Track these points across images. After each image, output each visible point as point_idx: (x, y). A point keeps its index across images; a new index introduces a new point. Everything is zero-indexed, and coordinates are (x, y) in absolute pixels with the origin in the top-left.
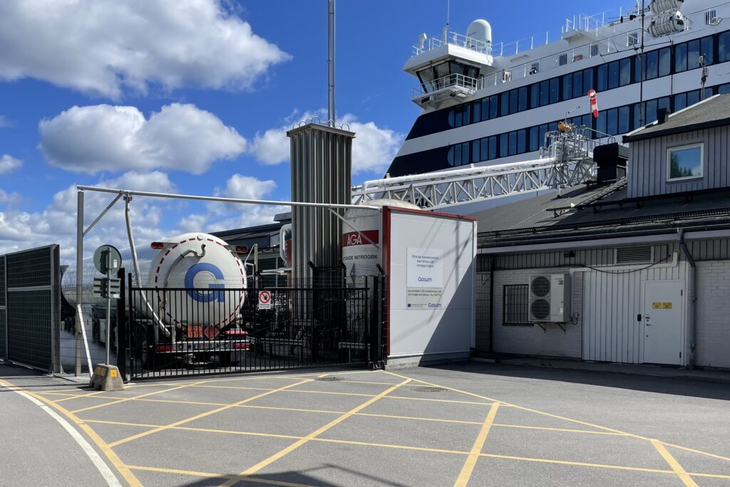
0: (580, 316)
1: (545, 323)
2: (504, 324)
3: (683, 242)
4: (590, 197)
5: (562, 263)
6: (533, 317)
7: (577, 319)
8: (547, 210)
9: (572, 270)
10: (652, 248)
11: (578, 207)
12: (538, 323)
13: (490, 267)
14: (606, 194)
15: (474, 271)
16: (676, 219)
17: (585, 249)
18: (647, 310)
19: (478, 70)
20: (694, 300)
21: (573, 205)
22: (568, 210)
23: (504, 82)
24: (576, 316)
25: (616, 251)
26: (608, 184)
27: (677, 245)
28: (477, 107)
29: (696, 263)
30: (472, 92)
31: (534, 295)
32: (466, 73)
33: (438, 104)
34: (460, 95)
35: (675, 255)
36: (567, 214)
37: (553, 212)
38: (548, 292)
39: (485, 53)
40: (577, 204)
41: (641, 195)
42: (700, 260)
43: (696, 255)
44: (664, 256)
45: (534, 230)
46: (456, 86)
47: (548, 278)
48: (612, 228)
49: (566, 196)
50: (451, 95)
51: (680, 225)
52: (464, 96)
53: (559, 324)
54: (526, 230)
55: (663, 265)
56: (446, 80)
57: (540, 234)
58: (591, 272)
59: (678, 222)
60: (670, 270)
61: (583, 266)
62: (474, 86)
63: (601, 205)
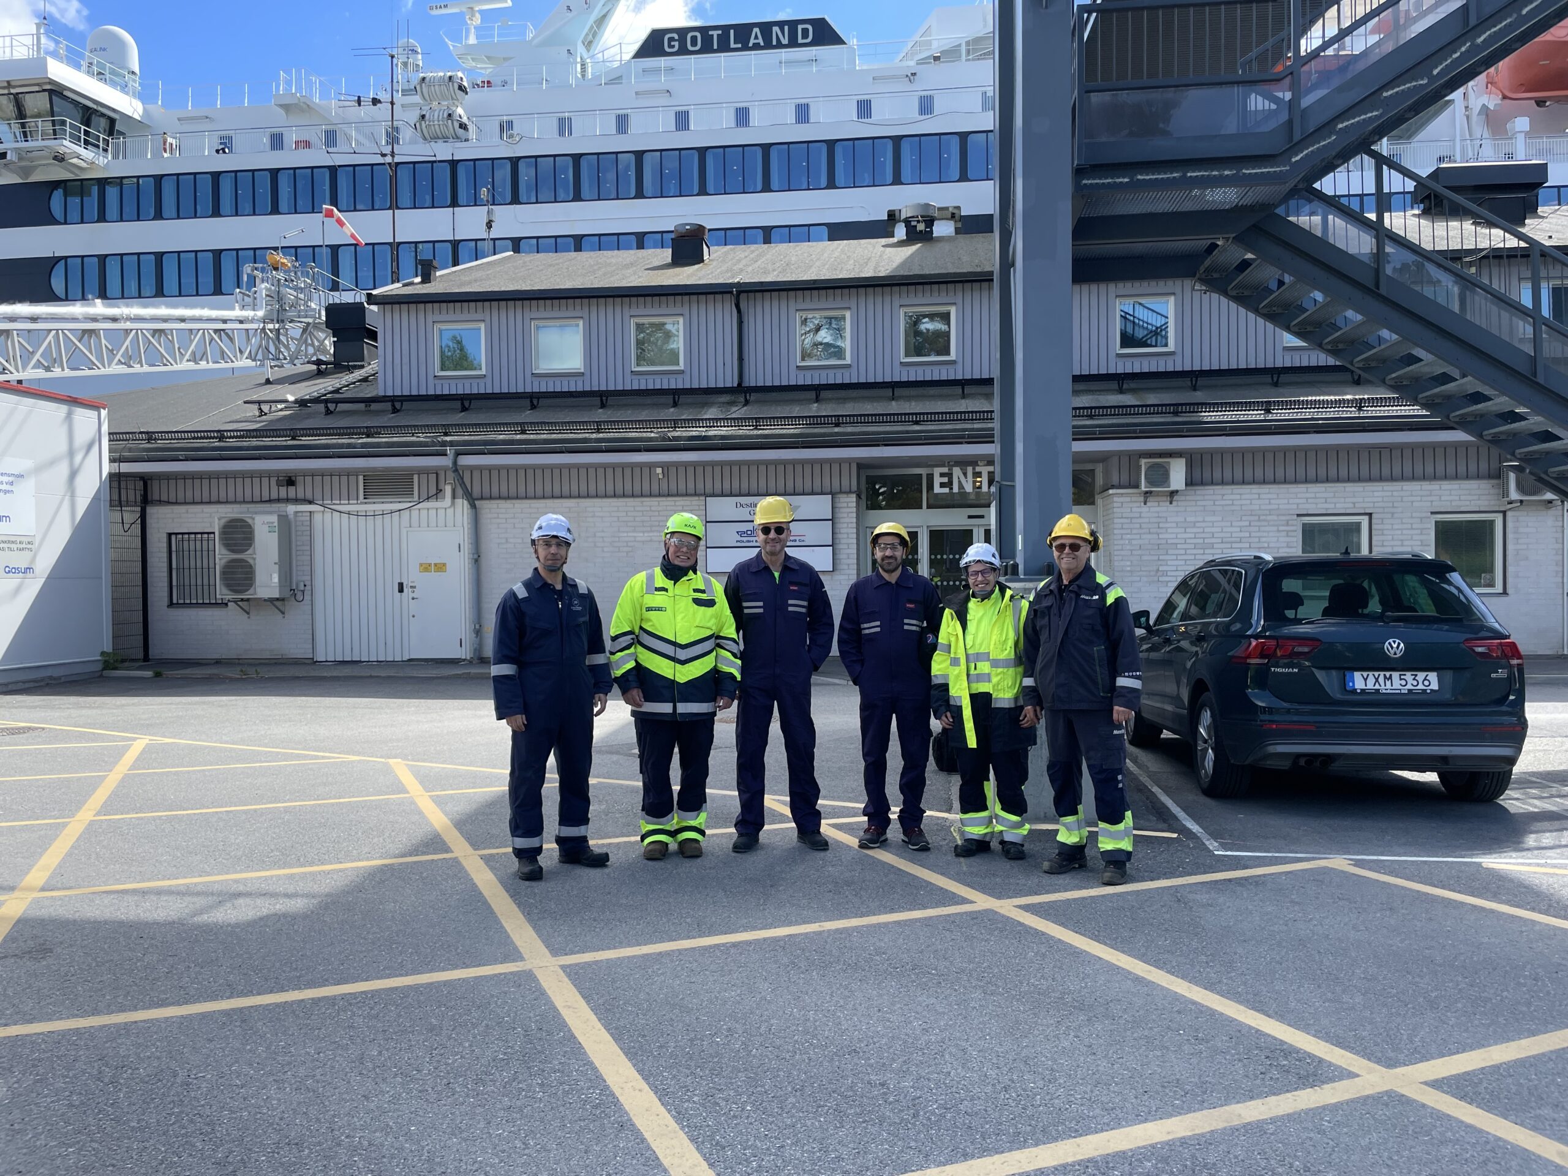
0: (308, 588)
1: (248, 600)
2: (171, 604)
3: (456, 468)
4: (321, 386)
5: (274, 496)
6: (225, 591)
7: (303, 592)
8: (245, 402)
9: (291, 509)
10: (416, 477)
11: (302, 403)
12: (235, 602)
13: (139, 498)
14: (347, 386)
15: (104, 505)
16: (446, 434)
17: (313, 474)
18: (412, 576)
19: (112, 122)
20: (477, 560)
21: (291, 398)
22: (283, 406)
23: (166, 155)
24: (302, 588)
25: (361, 478)
26: (350, 369)
27: (451, 475)
28: (112, 193)
29: (476, 502)
30: (102, 161)
31: (224, 551)
32: (87, 124)
33: (26, 171)
34: (75, 161)
35: (448, 490)
36: (279, 412)
37: (256, 406)
38: (250, 545)
39: (127, 93)
40: (298, 396)
41: (398, 393)
42: (482, 498)
43: (476, 492)
44: (433, 491)
45: (221, 435)
46: (66, 143)
47: (250, 521)
48: (353, 441)
49: (280, 381)
50: (55, 158)
51: (452, 444)
52: (83, 164)
53: (272, 601)
54: (206, 434)
55: (431, 504)
56: (43, 125)
57: (232, 442)
58: (323, 512)
59: (448, 439)
60: (441, 512)
61: (311, 502)
62: (105, 150)
63: (337, 402)
